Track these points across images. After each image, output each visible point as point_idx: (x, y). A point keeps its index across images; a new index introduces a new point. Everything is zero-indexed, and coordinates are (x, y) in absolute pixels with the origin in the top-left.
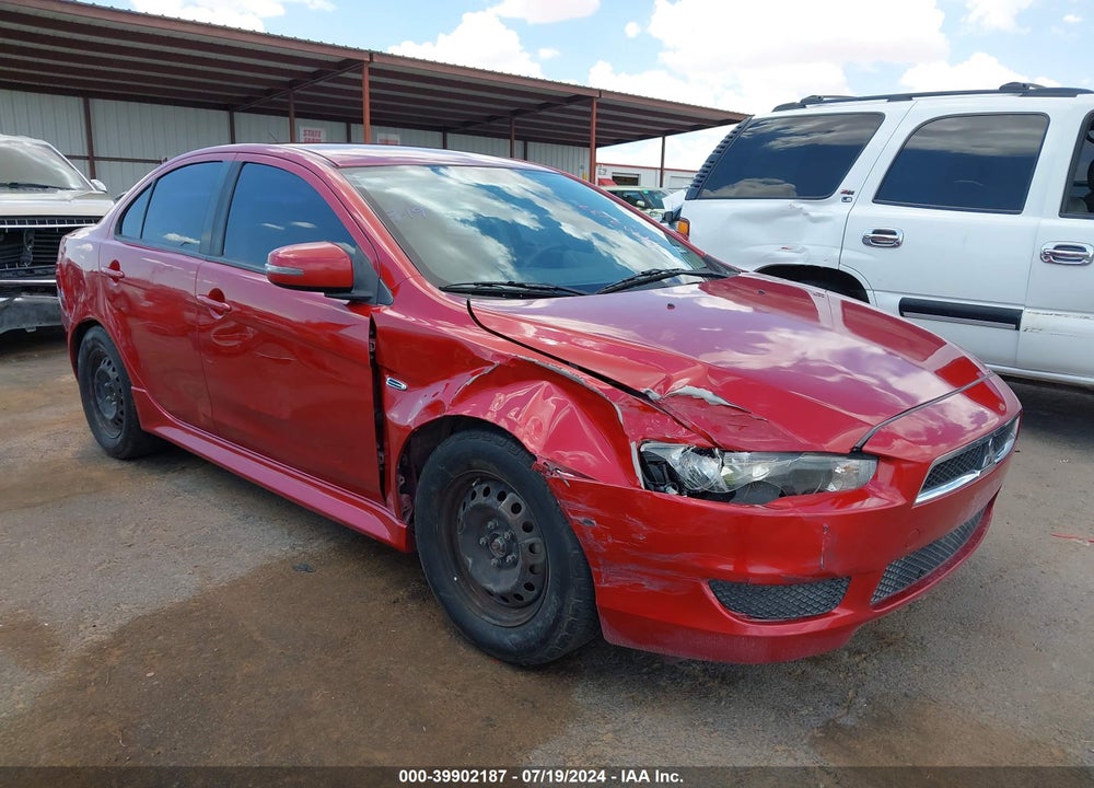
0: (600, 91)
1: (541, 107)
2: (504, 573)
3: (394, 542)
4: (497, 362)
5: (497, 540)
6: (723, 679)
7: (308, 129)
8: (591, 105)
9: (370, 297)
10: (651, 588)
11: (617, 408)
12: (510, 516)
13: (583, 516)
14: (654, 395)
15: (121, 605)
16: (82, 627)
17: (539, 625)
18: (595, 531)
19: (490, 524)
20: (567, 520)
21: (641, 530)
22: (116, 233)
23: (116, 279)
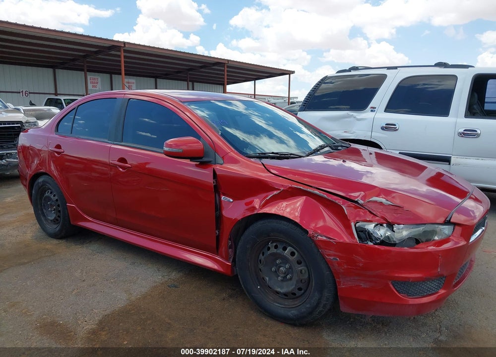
0: (228, 61)
1: (201, 67)
2: (285, 283)
3: (224, 271)
4: (282, 189)
5: (281, 268)
6: (383, 324)
7: (92, 77)
8: (224, 67)
9: (211, 161)
10: (365, 286)
11: (344, 208)
12: (290, 258)
13: (332, 256)
14: (361, 202)
15: (94, 310)
16: (80, 322)
17: (308, 306)
18: (338, 263)
19: (278, 262)
20: (324, 258)
21: (360, 260)
22: (55, 131)
23: (58, 153)
